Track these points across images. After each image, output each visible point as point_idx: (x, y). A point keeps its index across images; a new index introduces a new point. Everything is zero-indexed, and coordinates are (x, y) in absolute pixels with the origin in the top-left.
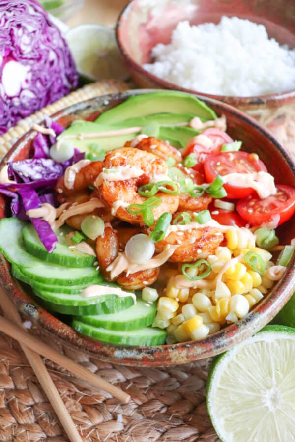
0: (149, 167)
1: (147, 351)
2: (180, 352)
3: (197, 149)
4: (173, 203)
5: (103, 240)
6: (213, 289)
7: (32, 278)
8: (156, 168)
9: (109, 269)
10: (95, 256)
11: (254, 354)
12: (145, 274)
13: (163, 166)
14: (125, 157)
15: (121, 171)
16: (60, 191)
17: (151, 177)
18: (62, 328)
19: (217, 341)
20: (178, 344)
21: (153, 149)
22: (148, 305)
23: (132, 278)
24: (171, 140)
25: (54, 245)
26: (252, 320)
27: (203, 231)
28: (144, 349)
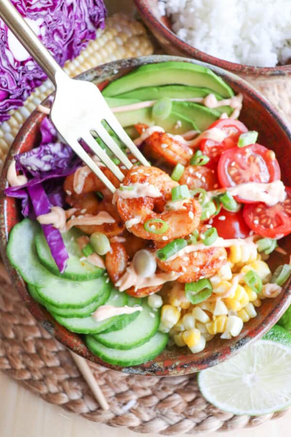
1: (150, 370)
2: (179, 371)
3: (209, 144)
5: (112, 256)
6: (212, 303)
7: (47, 301)
9: (117, 285)
10: (104, 268)
12: (151, 289)
16: (69, 193)
18: (78, 346)
19: (211, 363)
20: (177, 363)
21: (163, 148)
22: (153, 315)
23: (138, 294)
24: (183, 121)
25: (65, 263)
26: (244, 344)
27: (208, 254)
28: (147, 368)
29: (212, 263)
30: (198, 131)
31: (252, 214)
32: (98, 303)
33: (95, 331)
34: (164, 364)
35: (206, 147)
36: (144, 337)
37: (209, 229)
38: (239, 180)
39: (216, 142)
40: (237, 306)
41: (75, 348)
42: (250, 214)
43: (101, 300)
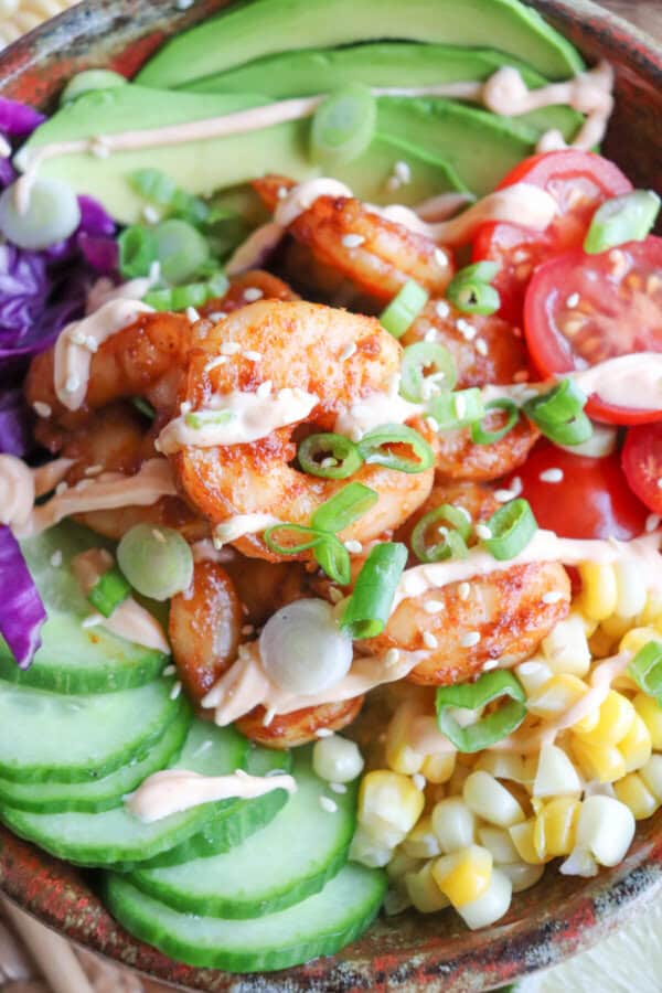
0: (334, 379)
1: (326, 984)
2: (422, 987)
3: (502, 239)
4: (415, 487)
5: (190, 607)
6: (528, 758)
8: (358, 379)
9: (209, 702)
10: (166, 651)
11: (639, 933)
12: (321, 715)
13: (383, 363)
14: (255, 356)
15: (239, 413)
16: (43, 410)
17: (342, 412)
18: (77, 913)
19: (530, 956)
20: (417, 960)
21: (348, 249)
22: (331, 806)
23: (280, 730)
24: (414, 161)
25: (33, 635)
26: (638, 889)
27: (507, 587)
28: (316, 979)
29: (522, 617)
30: (467, 196)
31: (651, 461)
32: (145, 766)
33: (139, 852)
34: (371, 965)
35: (493, 248)
36: (303, 874)
37: (505, 504)
38: (599, 350)
39: (526, 230)
40: (613, 765)
41: (69, 920)
42: (646, 462)
43: (155, 755)
